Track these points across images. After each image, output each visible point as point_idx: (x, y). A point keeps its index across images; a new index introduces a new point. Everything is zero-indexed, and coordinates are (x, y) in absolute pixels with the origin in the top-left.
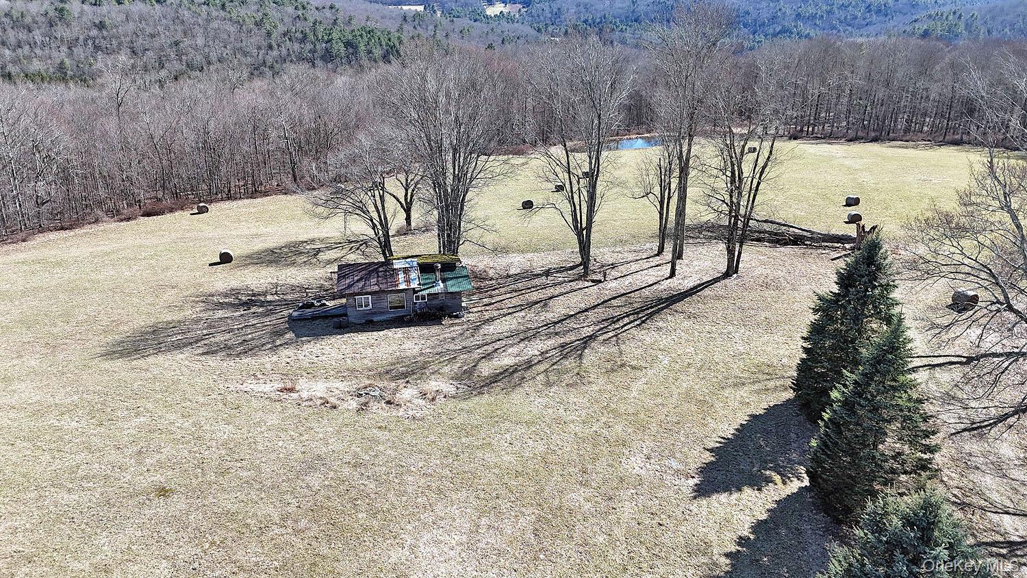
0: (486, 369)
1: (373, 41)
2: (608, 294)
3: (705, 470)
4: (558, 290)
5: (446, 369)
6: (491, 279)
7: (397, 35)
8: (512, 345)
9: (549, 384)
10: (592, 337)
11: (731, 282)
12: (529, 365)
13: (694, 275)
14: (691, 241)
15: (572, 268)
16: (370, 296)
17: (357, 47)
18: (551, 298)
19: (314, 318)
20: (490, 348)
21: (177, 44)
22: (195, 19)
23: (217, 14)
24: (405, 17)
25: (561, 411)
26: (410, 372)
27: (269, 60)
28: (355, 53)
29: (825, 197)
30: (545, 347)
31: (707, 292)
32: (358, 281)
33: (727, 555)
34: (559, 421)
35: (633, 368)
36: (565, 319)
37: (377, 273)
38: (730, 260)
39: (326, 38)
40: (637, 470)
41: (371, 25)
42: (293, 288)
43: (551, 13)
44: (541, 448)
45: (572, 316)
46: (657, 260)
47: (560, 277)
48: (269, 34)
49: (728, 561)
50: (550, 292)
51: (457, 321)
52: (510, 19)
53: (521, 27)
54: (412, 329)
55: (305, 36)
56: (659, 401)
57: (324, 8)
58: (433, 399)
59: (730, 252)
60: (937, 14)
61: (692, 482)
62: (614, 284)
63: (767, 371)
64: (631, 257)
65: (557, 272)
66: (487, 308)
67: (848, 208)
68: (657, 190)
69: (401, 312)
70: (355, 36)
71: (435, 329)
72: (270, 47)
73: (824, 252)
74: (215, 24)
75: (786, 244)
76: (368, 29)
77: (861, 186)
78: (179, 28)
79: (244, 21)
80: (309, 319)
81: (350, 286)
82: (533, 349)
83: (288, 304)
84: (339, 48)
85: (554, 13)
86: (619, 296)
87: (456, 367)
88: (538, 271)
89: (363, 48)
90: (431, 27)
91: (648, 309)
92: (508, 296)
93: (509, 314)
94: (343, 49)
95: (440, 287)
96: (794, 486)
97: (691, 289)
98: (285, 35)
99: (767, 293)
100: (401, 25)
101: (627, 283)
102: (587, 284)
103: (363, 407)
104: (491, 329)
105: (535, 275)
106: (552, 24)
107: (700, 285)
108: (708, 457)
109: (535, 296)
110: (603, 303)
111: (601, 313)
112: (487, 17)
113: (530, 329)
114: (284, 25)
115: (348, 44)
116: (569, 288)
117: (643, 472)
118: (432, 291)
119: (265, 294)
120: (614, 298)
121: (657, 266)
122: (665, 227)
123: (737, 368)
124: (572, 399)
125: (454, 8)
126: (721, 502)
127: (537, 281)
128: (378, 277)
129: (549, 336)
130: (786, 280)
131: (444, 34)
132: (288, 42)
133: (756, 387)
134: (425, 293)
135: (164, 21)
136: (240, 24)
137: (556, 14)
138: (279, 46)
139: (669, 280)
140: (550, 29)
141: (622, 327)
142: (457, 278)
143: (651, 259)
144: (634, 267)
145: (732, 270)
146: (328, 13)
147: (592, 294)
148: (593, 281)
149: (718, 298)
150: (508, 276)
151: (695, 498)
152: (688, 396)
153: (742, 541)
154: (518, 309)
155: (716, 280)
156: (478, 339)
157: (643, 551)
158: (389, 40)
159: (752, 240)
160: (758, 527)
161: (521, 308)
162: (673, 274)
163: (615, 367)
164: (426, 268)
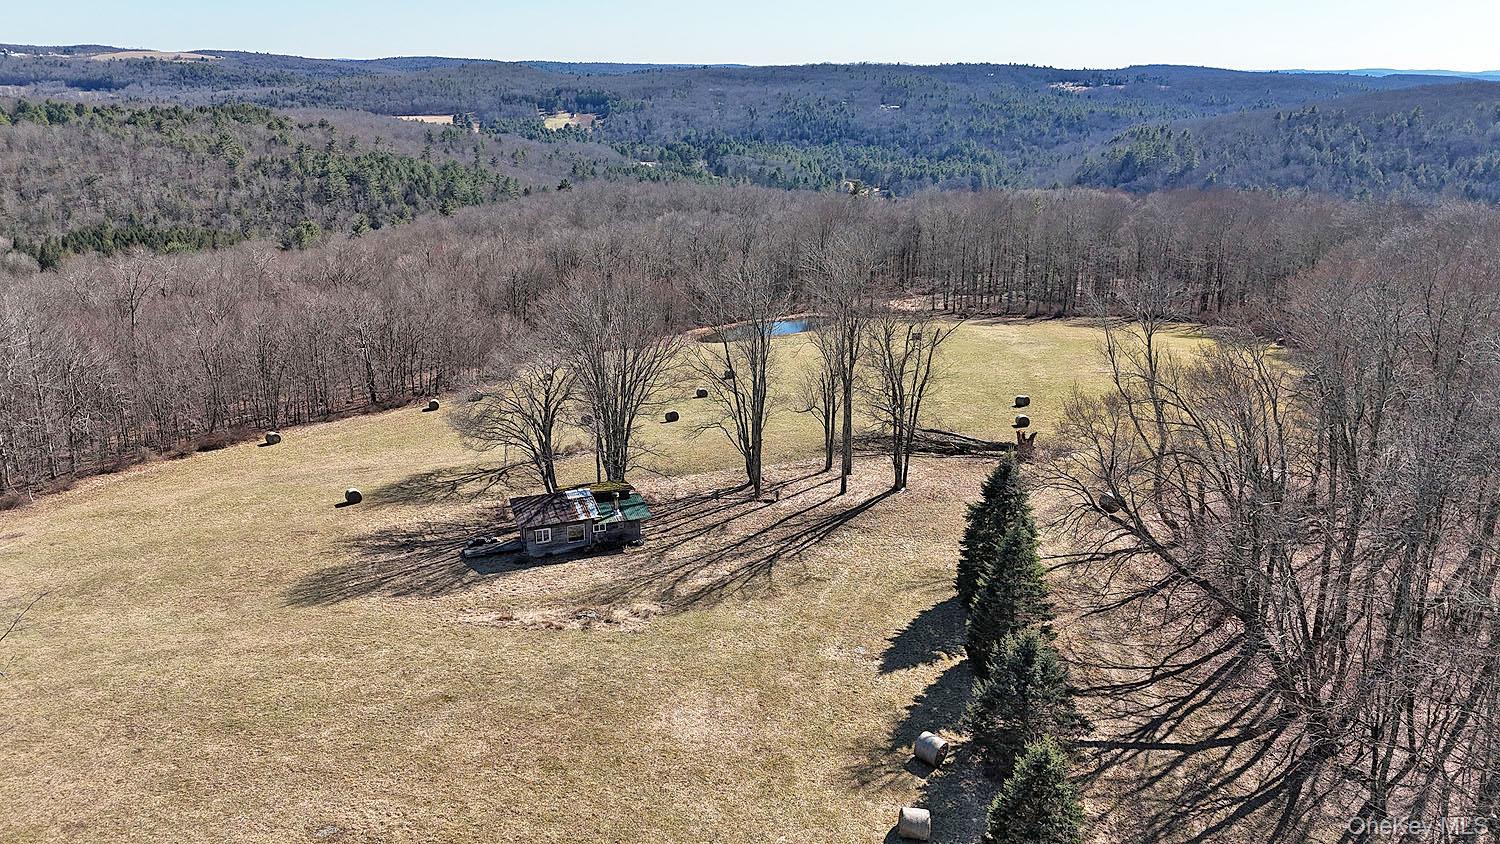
0: (683, 590)
1: (389, 173)
2: (782, 514)
3: (887, 654)
4: (732, 513)
5: (646, 593)
6: (660, 505)
7: (422, 163)
8: (701, 568)
9: (746, 599)
10: (776, 556)
11: (900, 495)
12: (724, 583)
13: (864, 491)
14: (857, 454)
15: (741, 489)
16: (549, 529)
17: (365, 182)
18: (728, 520)
19: (488, 555)
20: (681, 572)
21: (89, 182)
22: (116, 145)
23: (150, 136)
24: (430, 135)
25: (761, 618)
26: (614, 596)
27: (234, 202)
28: (364, 191)
29: (995, 397)
30: (733, 567)
31: (877, 507)
32: (536, 514)
33: (907, 708)
34: (760, 626)
35: (818, 580)
36: (744, 541)
37: (553, 504)
38: (898, 474)
39: (319, 170)
40: (832, 657)
41: (383, 149)
42: (449, 526)
43: (639, 125)
44: (750, 647)
45: (752, 537)
46: (825, 477)
47: (731, 498)
48: (232, 165)
49: (908, 712)
50: (724, 515)
51: (638, 549)
52: (579, 135)
53: (598, 148)
54: (596, 559)
55: (287, 168)
56: (845, 605)
57: (311, 126)
58: (646, 617)
59: (897, 466)
60: (1142, 132)
61: (877, 663)
62: (787, 504)
63: (935, 575)
64: (799, 474)
65: (726, 494)
66: (665, 535)
67: (1018, 409)
68: (821, 404)
69: (580, 544)
70: (362, 166)
71: (619, 558)
72: (235, 184)
73: (988, 461)
74: (148, 152)
75: (952, 454)
76: (380, 156)
77: (1031, 382)
78: (93, 159)
79: (192, 146)
80: (482, 556)
81: (529, 521)
82: (724, 570)
83: (453, 543)
84: (339, 183)
85: (642, 127)
86: (794, 516)
87: (654, 590)
88: (706, 493)
89: (376, 184)
90: (469, 150)
91: (824, 526)
92: (683, 521)
93: (689, 539)
94: (344, 186)
95: (618, 516)
96: (957, 660)
97: (863, 505)
98: (256, 166)
99: (934, 505)
100: (428, 148)
101: (800, 501)
102: (760, 505)
103: (586, 627)
104: (676, 554)
105: (705, 498)
106: (641, 143)
107: (870, 501)
108: (889, 645)
109: (710, 520)
110: (779, 523)
111: (780, 532)
112: (546, 132)
113: (714, 552)
114: (252, 151)
115: (352, 179)
116: (742, 511)
117: (837, 658)
118: (612, 520)
119: (421, 534)
120: (790, 517)
121: (827, 482)
122: (832, 441)
123: (908, 574)
124: (768, 609)
125: (497, 119)
126: (899, 676)
127: (707, 505)
128: (555, 509)
129: (734, 557)
130: (951, 491)
131: (489, 161)
132: (261, 176)
133: (925, 589)
134: (604, 522)
135: (68, 149)
136: (186, 152)
137: (645, 128)
138: (248, 182)
139: (840, 497)
140: (639, 149)
141: (802, 545)
142: (634, 505)
143: (820, 476)
144: (804, 485)
145: (900, 483)
146: (318, 134)
147: (765, 515)
148: (766, 501)
149: (889, 512)
150: (677, 501)
151: (881, 674)
152: (868, 600)
153: (917, 699)
154: (696, 533)
155: (886, 495)
156: (665, 565)
157: (844, 709)
158: (412, 171)
159: (919, 451)
160: (929, 689)
161: (699, 532)
162: (843, 490)
163: (803, 580)
164: (602, 498)
